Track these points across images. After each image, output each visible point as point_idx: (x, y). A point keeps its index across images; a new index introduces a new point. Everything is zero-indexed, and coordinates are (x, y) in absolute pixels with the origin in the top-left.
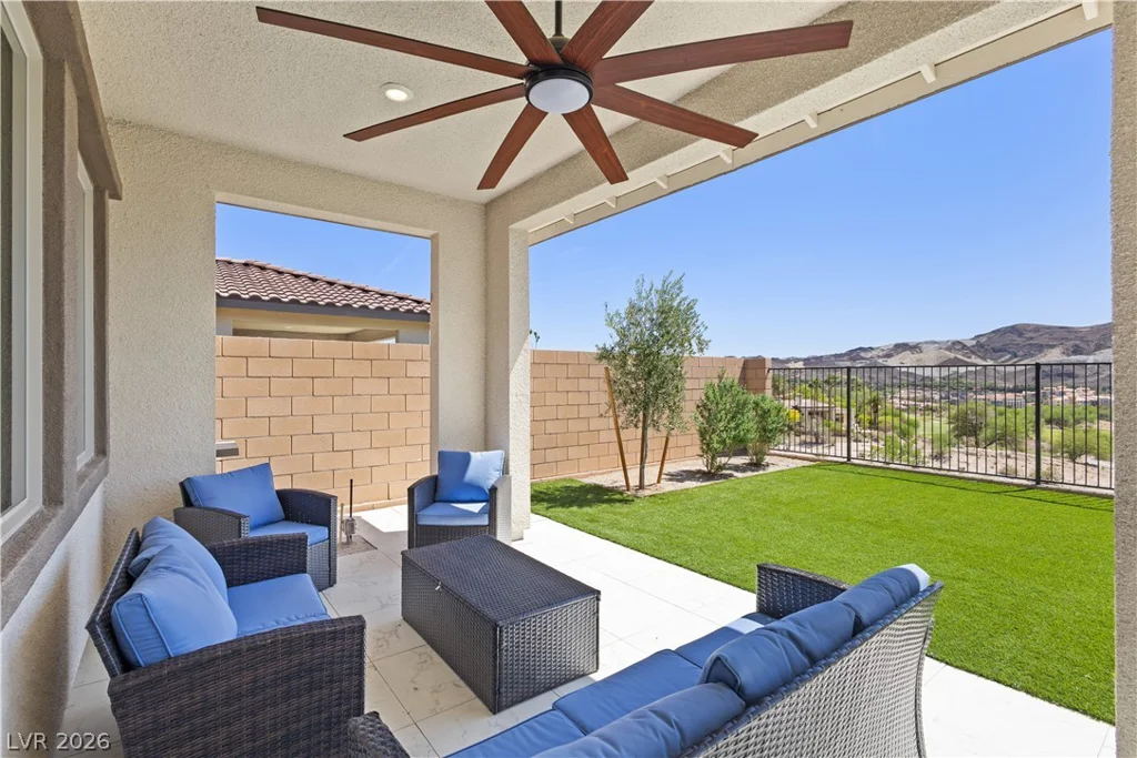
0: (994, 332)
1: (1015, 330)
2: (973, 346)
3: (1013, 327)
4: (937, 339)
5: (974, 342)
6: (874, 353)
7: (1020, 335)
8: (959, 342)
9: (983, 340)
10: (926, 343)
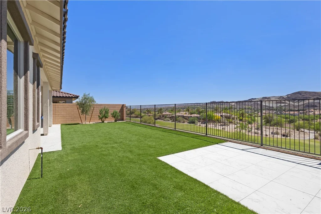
0: (292, 93)
1: (299, 93)
2: (286, 98)
3: (298, 92)
4: (275, 96)
5: (286, 97)
6: (256, 100)
7: (300, 94)
8: (282, 97)
9: (289, 96)
10: (272, 97)
